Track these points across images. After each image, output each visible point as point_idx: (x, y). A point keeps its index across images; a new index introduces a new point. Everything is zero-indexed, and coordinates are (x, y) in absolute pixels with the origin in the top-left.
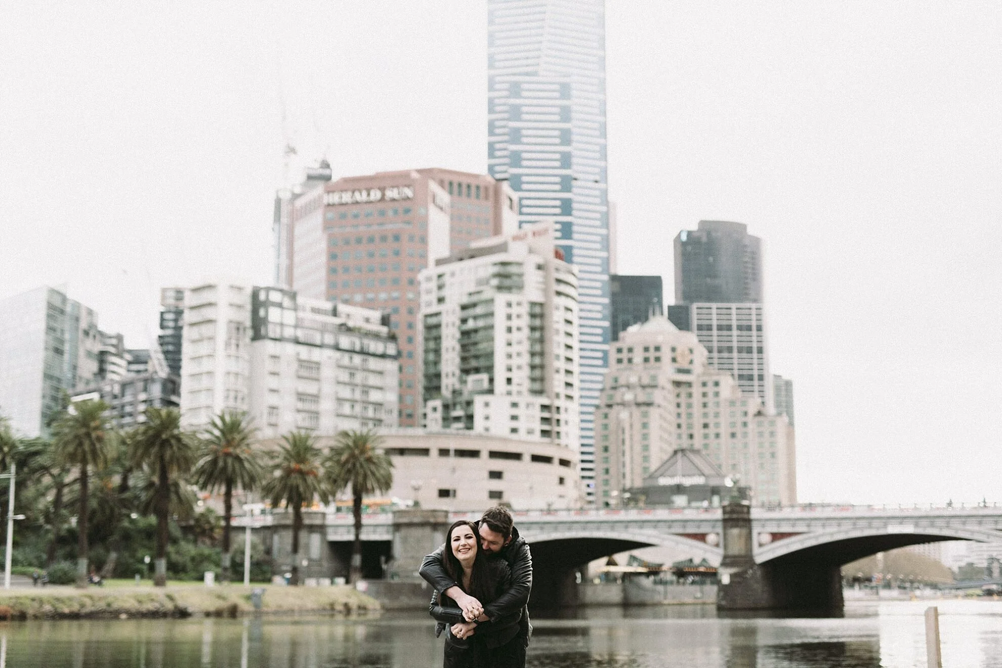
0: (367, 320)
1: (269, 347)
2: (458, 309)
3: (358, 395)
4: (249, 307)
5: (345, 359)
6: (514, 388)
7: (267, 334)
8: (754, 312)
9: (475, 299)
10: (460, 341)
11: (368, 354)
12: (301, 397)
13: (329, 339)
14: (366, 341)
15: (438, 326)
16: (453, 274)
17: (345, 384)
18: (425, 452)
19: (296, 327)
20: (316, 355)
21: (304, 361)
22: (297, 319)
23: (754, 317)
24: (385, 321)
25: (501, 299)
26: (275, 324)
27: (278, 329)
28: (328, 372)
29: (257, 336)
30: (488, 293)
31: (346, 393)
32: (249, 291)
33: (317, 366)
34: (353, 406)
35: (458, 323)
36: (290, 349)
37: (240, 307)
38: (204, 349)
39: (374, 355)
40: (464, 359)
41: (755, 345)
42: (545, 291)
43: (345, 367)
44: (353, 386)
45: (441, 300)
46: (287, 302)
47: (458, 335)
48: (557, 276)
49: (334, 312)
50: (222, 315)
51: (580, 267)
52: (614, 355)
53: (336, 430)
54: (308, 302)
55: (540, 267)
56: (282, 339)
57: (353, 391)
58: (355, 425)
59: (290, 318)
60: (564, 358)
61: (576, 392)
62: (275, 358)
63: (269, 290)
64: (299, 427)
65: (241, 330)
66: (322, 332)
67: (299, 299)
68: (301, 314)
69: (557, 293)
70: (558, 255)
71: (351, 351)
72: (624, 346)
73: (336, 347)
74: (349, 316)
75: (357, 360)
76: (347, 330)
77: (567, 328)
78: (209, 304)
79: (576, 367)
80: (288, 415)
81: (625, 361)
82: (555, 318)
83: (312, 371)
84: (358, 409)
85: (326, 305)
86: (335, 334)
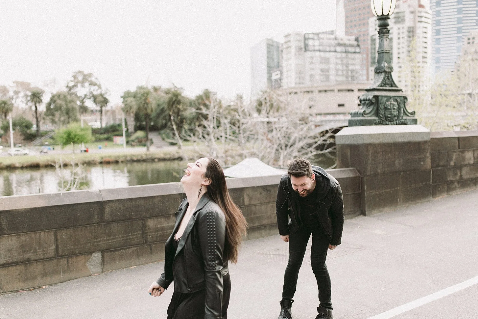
0: (349, 40)
1: (309, 54)
3: (345, 68)
4: (303, 40)
5: (339, 55)
6: (400, 60)
7: (308, 49)
11: (348, 52)
12: (322, 70)
13: (333, 49)
14: (347, 48)
15: (375, 40)
17: (339, 64)
18: (333, 91)
19: (320, 45)
20: (327, 55)
21: (323, 58)
22: (320, 42)
24: (357, 40)
25: (396, 27)
26: (312, 45)
27: (312, 47)
28: (332, 60)
29: (306, 51)
30: (392, 25)
31: (340, 67)
32: (303, 35)
33: (328, 59)
34: (343, 72)
36: (317, 54)
37: (299, 41)
38: (288, 56)
39: (351, 53)
42: (414, 21)
43: (339, 58)
44: (343, 64)
45: (376, 30)
46: (316, 37)
48: (419, 14)
49: (336, 39)
50: (293, 44)
51: (465, 6)
52: (466, 41)
53: (336, 81)
54: (325, 36)
55: (412, 12)
56: (314, 51)
57: (343, 66)
58: (343, 79)
59: (317, 43)
60: (423, 47)
61: (429, 60)
62: (312, 58)
63: (308, 34)
64: (322, 81)
65: (300, 49)
66: (330, 46)
67: (321, 36)
68: (322, 41)
69: (419, 22)
70: (421, 6)
71: (342, 52)
72: (471, 37)
73: (335, 51)
74: (342, 40)
75: (344, 55)
76: (339, 45)
77: (425, 35)
78: (289, 41)
79: (429, 50)
80: (317, 77)
81: (471, 43)
82: (419, 32)
83: (326, 61)
84: (345, 72)
85: (333, 36)
86: (335, 47)
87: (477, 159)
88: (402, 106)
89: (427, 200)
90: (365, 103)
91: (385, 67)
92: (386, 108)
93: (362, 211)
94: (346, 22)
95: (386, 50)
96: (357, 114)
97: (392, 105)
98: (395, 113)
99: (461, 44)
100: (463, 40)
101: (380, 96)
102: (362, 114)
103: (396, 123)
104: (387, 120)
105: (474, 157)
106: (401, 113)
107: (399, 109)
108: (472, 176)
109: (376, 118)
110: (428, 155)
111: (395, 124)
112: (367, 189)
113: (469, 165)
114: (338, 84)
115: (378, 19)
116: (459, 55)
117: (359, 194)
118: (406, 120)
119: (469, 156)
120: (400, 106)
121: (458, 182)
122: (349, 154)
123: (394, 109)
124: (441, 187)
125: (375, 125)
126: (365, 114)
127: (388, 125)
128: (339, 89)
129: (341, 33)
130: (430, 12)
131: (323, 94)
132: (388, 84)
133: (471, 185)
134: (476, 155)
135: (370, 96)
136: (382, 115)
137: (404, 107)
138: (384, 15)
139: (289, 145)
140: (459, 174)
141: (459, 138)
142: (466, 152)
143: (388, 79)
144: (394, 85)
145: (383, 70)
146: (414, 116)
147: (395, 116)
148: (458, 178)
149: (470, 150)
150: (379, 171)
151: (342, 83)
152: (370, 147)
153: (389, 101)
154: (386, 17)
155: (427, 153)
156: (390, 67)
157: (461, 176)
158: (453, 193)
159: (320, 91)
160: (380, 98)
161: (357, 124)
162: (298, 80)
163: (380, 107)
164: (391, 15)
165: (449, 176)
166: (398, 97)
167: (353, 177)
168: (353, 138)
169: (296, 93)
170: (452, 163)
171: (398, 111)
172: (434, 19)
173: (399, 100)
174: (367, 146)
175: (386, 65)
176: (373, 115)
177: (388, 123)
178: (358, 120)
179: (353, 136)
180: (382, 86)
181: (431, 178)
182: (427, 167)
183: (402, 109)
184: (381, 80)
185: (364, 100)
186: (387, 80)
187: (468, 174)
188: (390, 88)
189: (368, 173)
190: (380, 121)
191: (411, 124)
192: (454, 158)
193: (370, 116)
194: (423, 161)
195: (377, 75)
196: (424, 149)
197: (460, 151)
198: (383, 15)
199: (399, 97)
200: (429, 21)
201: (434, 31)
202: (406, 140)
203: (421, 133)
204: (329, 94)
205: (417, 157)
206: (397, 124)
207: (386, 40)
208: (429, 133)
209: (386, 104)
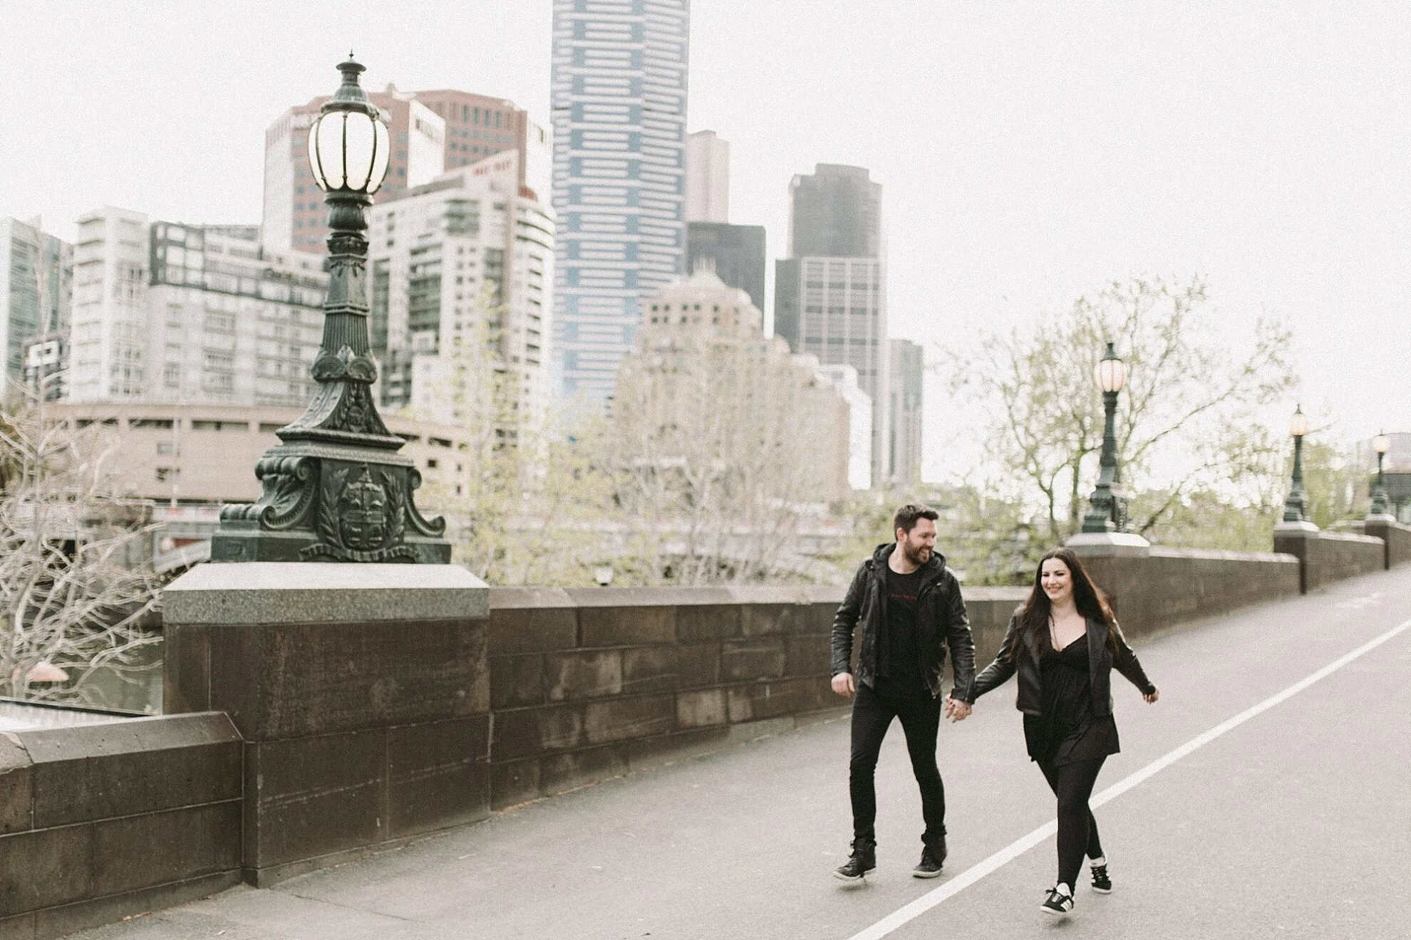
0: (305, 265)
1: (166, 294)
2: (407, 255)
3: (286, 352)
4: (146, 246)
5: (270, 310)
6: (462, 348)
7: (165, 278)
8: (871, 269)
9: (427, 242)
10: (407, 292)
11: (300, 304)
12: (211, 354)
13: (248, 286)
14: (297, 290)
15: (387, 274)
16: (403, 213)
17: (268, 339)
18: (243, 425)
19: (204, 270)
20: (230, 304)
21: (214, 312)
22: (205, 260)
23: (870, 274)
25: (451, 243)
26: (177, 267)
27: (180, 273)
28: (247, 325)
29: (154, 282)
30: (440, 236)
31: (271, 349)
32: (146, 227)
33: (233, 317)
34: (280, 366)
35: (407, 270)
36: (196, 296)
37: (135, 245)
38: (91, 294)
39: (309, 306)
40: (413, 314)
41: (869, 306)
42: (506, 235)
43: (270, 320)
44: (280, 341)
45: (390, 243)
46: (193, 241)
47: (406, 285)
48: (520, 216)
49: (261, 255)
50: (110, 253)
51: (649, 212)
52: (648, 313)
53: (257, 394)
54: (226, 242)
55: (500, 207)
56: (185, 285)
57: (280, 348)
58: (282, 388)
59: (195, 260)
60: (530, 315)
61: (544, 355)
62: (174, 306)
63: (168, 225)
64: (206, 390)
65: (136, 273)
66: (240, 277)
67: (211, 238)
68: (211, 256)
69: (519, 237)
70: (525, 192)
71: (278, 301)
72: (661, 303)
73: (258, 296)
74: (280, 260)
75: (285, 311)
76: (273, 276)
77: (535, 280)
78: (97, 242)
79: (545, 327)
80: (194, 376)
81: (660, 320)
82: (518, 268)
83: (225, 323)
84: (286, 369)
85: (252, 247)
86: (257, 280)
87: (632, 678)
88: (401, 497)
89: (473, 818)
90: (275, 478)
91: (346, 362)
92: (345, 504)
93: (244, 867)
94: (298, 207)
95: (353, 308)
96: (244, 517)
97: (366, 496)
98: (379, 520)
99: (632, 320)
100: (640, 309)
101: (326, 459)
102: (260, 520)
103: (381, 554)
104: (348, 547)
105: (623, 673)
106: (397, 522)
107: (391, 508)
108: (618, 733)
109: (311, 536)
110: (481, 666)
111: (377, 558)
112: (262, 789)
113: (608, 697)
114: (260, 405)
115: (330, 201)
116: (629, 352)
117: (238, 804)
118: (413, 545)
119: (610, 670)
120: (394, 500)
121: (576, 754)
122: (207, 660)
123: (374, 507)
124: (521, 770)
125: (305, 561)
126: (270, 520)
127: (353, 561)
128: (264, 422)
129: (278, 241)
130: (551, 213)
131: (209, 434)
132: (357, 425)
133: (613, 763)
134: (629, 666)
135: (294, 456)
136: (332, 525)
137: (407, 501)
138: (350, 190)
139: (44, 609)
140: (577, 726)
141: (579, 612)
142: (602, 656)
143: (357, 404)
144: (377, 428)
145: (340, 372)
146: (440, 536)
147: (376, 533)
148: (574, 740)
149: (613, 650)
150: (312, 722)
151: (276, 402)
152: (283, 638)
153: (357, 480)
154: (356, 196)
155: (478, 659)
156: (367, 366)
157: (584, 733)
158: (561, 790)
159: (197, 424)
160: (325, 466)
161: (240, 553)
162: (121, 376)
163: (324, 496)
164: (372, 194)
165: (549, 735)
166: (390, 469)
167: (218, 746)
168: (224, 601)
169: (111, 422)
170: (558, 693)
171: (388, 516)
172: (561, 237)
173: (390, 478)
174: (269, 633)
175: (352, 356)
176: (299, 523)
177: (352, 554)
178: (244, 540)
179: (225, 596)
180: (334, 428)
181: (490, 742)
182: (477, 705)
183: (402, 509)
184: (332, 406)
185: (270, 470)
186: (354, 408)
187: (604, 727)
188: (363, 436)
189: (272, 731)
190: (324, 547)
191: (430, 561)
192: (563, 675)
193: (288, 529)
194: (463, 686)
195: (318, 388)
196: (467, 647)
197: (581, 653)
198: (345, 188)
199: (392, 468)
200: (548, 240)
201: (563, 272)
202: (410, 614)
203: (460, 591)
204: (227, 434)
205: (445, 674)
206: (381, 560)
207: (355, 275)
208: (486, 592)
209: (346, 491)
